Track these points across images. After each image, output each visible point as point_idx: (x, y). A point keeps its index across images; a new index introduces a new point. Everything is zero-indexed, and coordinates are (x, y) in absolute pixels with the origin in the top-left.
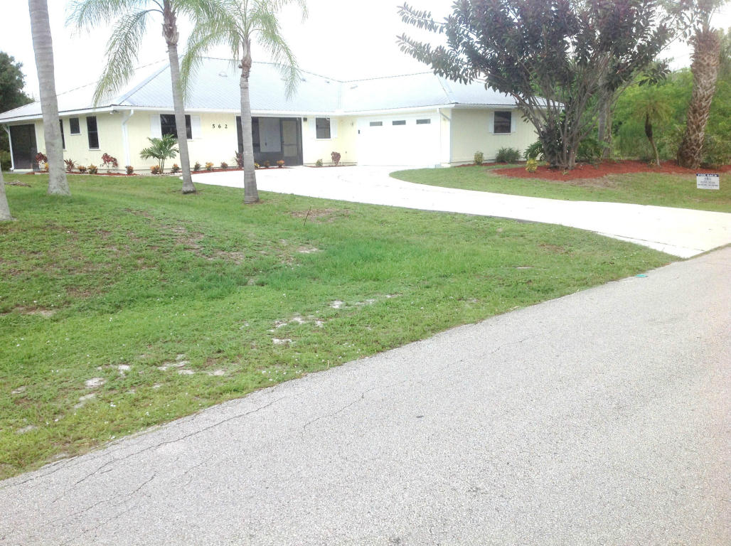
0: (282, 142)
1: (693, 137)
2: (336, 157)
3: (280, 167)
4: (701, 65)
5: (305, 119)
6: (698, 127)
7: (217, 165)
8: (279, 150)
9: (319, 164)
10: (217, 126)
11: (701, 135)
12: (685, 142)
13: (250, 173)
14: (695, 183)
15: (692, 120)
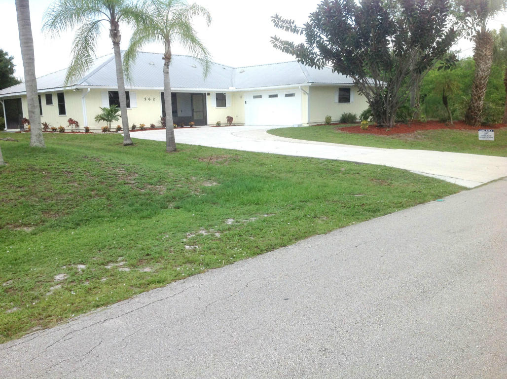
0: (193, 110)
1: (475, 105)
2: (230, 119)
3: (191, 127)
4: (481, 55)
5: (209, 94)
6: (479, 98)
7: (148, 125)
8: (191, 115)
9: (218, 125)
10: (147, 99)
11: (481, 103)
12: (470, 108)
13: (170, 131)
14: (477, 136)
15: (475, 93)
